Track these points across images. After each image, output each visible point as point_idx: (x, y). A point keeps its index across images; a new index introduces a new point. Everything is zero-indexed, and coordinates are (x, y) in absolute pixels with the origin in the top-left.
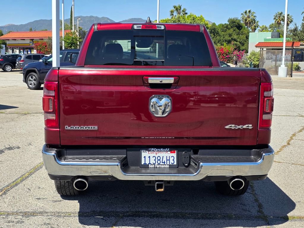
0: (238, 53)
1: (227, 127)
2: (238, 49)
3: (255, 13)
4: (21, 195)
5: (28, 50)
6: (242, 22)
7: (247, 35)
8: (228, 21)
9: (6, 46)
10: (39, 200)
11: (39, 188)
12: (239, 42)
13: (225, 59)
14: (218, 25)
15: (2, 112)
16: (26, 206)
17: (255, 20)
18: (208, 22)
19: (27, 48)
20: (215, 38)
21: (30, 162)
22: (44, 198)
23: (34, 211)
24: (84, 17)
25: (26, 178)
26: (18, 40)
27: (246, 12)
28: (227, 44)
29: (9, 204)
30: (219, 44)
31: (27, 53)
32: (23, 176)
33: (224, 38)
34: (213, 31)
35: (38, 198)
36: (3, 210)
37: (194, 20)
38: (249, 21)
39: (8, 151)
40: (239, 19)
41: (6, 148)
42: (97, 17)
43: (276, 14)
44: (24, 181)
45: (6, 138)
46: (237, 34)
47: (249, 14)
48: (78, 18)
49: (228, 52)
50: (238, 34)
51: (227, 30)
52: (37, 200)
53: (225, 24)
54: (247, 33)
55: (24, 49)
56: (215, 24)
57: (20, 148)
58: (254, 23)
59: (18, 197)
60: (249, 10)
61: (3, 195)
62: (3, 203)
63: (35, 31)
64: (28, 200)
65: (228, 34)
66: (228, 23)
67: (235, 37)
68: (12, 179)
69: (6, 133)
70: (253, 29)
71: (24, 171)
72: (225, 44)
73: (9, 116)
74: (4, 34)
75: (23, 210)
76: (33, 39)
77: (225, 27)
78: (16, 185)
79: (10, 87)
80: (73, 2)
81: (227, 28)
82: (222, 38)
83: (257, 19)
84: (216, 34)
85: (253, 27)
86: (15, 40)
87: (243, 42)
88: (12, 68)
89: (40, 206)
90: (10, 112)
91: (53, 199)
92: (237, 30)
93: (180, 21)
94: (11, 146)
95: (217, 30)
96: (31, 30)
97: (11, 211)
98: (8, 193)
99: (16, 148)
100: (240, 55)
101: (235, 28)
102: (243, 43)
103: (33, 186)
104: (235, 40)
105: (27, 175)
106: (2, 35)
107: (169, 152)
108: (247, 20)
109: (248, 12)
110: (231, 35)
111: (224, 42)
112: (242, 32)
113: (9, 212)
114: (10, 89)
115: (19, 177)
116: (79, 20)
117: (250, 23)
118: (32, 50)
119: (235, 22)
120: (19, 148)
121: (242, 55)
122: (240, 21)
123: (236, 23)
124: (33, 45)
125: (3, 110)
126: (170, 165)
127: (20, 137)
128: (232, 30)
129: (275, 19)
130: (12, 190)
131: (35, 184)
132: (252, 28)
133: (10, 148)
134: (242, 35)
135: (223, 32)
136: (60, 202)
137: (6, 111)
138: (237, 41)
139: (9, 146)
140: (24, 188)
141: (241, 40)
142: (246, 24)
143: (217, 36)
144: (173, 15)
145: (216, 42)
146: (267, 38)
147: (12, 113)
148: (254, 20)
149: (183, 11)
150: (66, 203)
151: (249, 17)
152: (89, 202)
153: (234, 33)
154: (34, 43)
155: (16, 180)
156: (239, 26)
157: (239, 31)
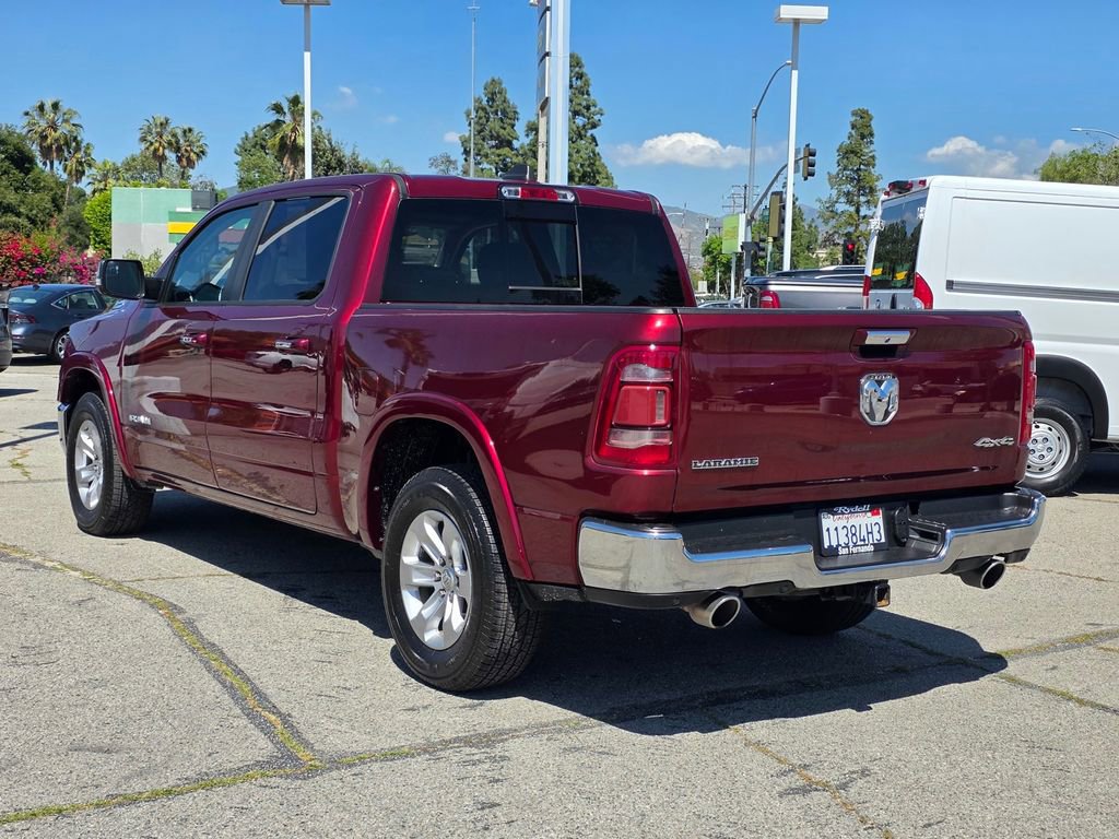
1: (979, 444)
3: (75, 113)
7: (56, 193)
13: (31, 280)
17: (79, 138)
27: (41, 108)
38: (57, 140)
40: (16, 131)
43: (146, 123)
46: (16, 189)
47: (52, 115)
49: (39, 254)
50: (21, 187)
54: (53, 185)
58: (76, 152)
60: (54, 100)
67: (10, 197)
70: (74, 172)
83: (85, 137)
85: (72, 164)
92: (16, 172)
100: (85, 268)
101: (7, 163)
104: (11, 210)
107: (869, 514)
108: (46, 137)
109: (48, 107)
112: (34, 181)
117: (59, 149)
119: (4, 142)
122: (21, 138)
123: (11, 147)
126: (874, 544)
129: (143, 139)
132: (69, 168)
134: (36, 191)
138: (18, 215)
142: (46, 152)
146: (178, 210)
148: (75, 138)
151: (54, 126)
153: (4, 181)
156: (22, 159)
157: (22, 175)
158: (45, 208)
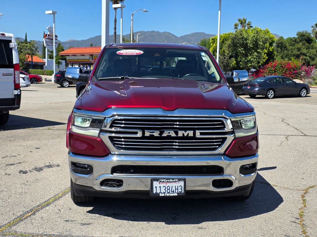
0: (307, 69)
2: (307, 64)
4: (50, 216)
5: (87, 65)
6: (312, 36)
8: (297, 34)
9: (66, 62)
10: (68, 222)
11: (70, 209)
12: (309, 57)
13: (293, 74)
14: (287, 39)
15: (50, 128)
16: (52, 229)
18: (274, 36)
19: (86, 64)
20: (282, 52)
21: (66, 180)
22: (73, 220)
23: (59, 234)
24: (145, 32)
25: (59, 198)
26: (77, 56)
28: (295, 58)
29: (36, 225)
30: (286, 59)
31: (87, 69)
32: (56, 196)
33: (292, 52)
34: (280, 45)
35: (67, 220)
36: (28, 232)
37: (257, 33)
39: (47, 169)
40: (308, 32)
41: (46, 166)
42: (158, 32)
44: (56, 201)
45: (48, 155)
46: (306, 49)
48: (138, 33)
49: (296, 67)
50: (308, 48)
51: (296, 44)
52: (65, 222)
53: (294, 38)
55: (83, 64)
56: (283, 38)
57: (60, 166)
59: (47, 219)
61: (32, 216)
62: (30, 224)
63: (95, 46)
64: (56, 221)
65: (297, 48)
66: (297, 37)
67: (305, 51)
68: (45, 199)
69: (49, 150)
71: (58, 190)
72: (293, 58)
73: (56, 132)
74: (65, 50)
75: (48, 232)
76: (93, 55)
77: (293, 41)
78: (48, 205)
79: (63, 102)
80: (132, 17)
81: (295, 42)
82: (290, 52)
84: (283, 48)
86: (75, 55)
87: (313, 56)
88: (70, 84)
89: (67, 229)
90: (57, 129)
91: (82, 222)
92: (307, 44)
93: (242, 35)
94: (51, 163)
95: (284, 44)
96: (92, 45)
97: (36, 233)
98: (38, 214)
99: (56, 166)
100: (309, 71)
101: (304, 41)
102: (313, 58)
103: (64, 207)
104: (304, 54)
105: (60, 195)
106: (63, 50)
110: (300, 49)
111: (292, 56)
112: (312, 46)
113: (34, 234)
114: (63, 105)
115: (52, 196)
116: (138, 35)
118: (91, 66)
119: (304, 36)
120: (58, 166)
121: (311, 70)
122: (310, 34)
123: (306, 37)
124: (93, 61)
125: (51, 126)
127: (62, 154)
128: (301, 44)
130: (42, 210)
131: (67, 204)
133: (49, 166)
134: (312, 49)
135: (291, 45)
136: (88, 226)
137: (54, 128)
138: (306, 56)
139: (49, 164)
140: (55, 208)
141: (311, 55)
143: (284, 50)
144: (237, 28)
145: (283, 57)
147: (60, 130)
149: (248, 24)
150: (95, 227)
152: (119, 226)
153: (303, 47)
154: (93, 59)
155: (48, 200)
156: (309, 40)
157: (309, 44)
158: (314, 54)
